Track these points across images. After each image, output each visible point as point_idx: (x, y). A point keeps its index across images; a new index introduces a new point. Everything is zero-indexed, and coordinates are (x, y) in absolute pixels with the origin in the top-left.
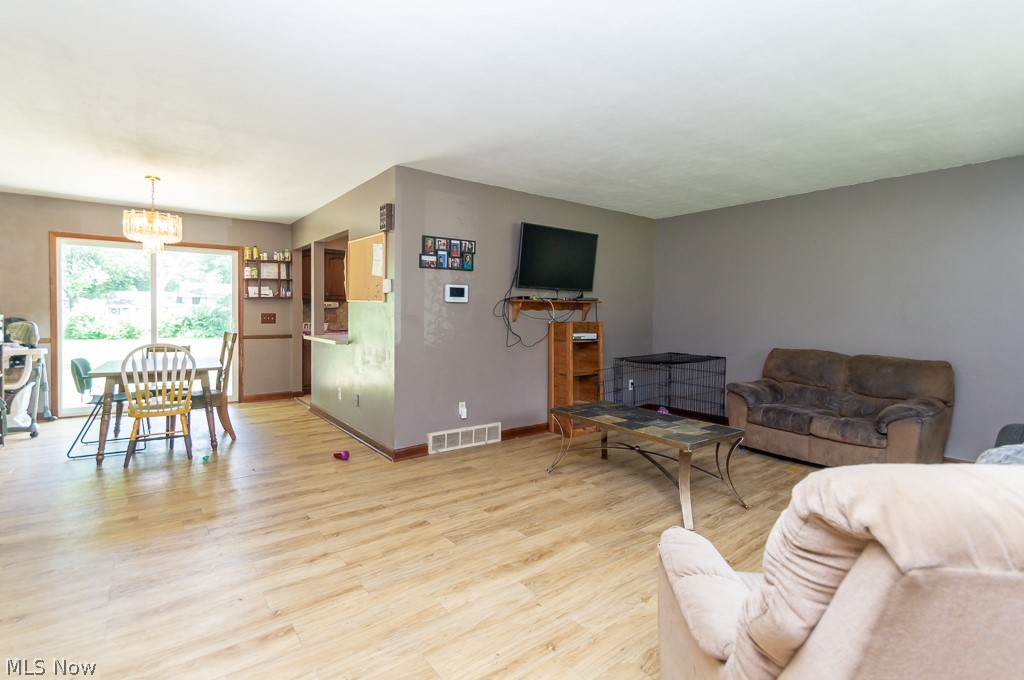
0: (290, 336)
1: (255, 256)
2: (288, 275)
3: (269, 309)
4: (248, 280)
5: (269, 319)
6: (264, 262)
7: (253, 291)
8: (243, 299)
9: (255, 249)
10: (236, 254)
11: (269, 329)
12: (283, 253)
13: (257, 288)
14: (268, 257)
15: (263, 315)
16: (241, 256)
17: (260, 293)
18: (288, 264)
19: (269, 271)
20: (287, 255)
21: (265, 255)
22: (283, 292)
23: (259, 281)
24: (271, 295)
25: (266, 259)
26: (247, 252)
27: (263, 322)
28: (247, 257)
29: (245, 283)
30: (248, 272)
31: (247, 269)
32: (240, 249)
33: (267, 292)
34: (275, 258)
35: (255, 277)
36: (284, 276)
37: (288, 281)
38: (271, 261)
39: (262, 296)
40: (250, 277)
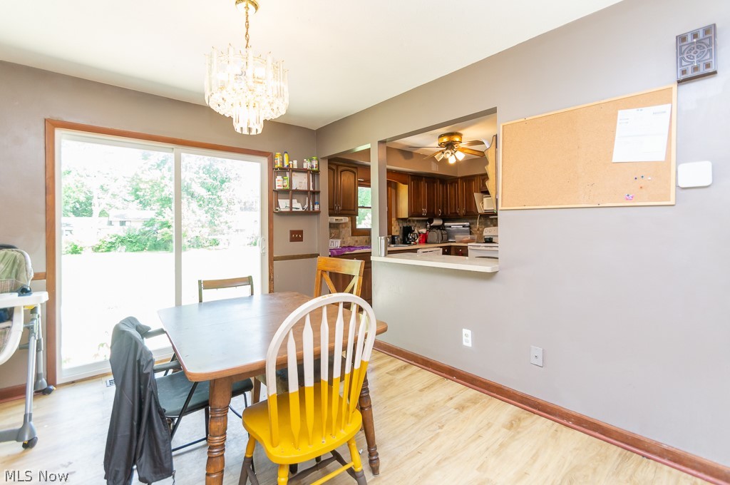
0: (318, 256)
1: (286, 165)
2: (314, 187)
3: (297, 224)
4: (279, 191)
5: (296, 236)
6: (293, 170)
7: (284, 204)
8: (274, 213)
9: (286, 157)
10: (265, 160)
11: (298, 248)
12: (311, 160)
13: (288, 201)
14: (298, 165)
15: (292, 232)
16: (272, 162)
17: (291, 207)
18: (315, 173)
19: (300, 182)
20: (315, 163)
21: (295, 162)
23: (289, 193)
24: (301, 210)
25: (295, 167)
26: (278, 158)
27: (292, 240)
28: (279, 165)
29: (275, 194)
30: (280, 182)
31: (279, 178)
32: (270, 156)
33: (297, 206)
34: (305, 167)
35: (288, 187)
37: (315, 193)
38: (301, 170)
39: (293, 210)
40: (282, 188)
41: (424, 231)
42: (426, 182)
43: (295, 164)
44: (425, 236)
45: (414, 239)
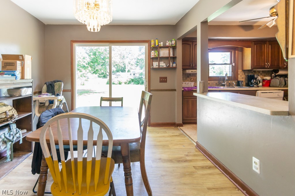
0: (175, 90)
1: (157, 44)
2: (174, 54)
3: (163, 74)
4: (153, 58)
5: (163, 80)
6: (161, 47)
7: (155, 64)
8: (150, 70)
9: (157, 41)
10: (147, 44)
11: (164, 86)
12: (171, 41)
13: (157, 63)
14: (163, 44)
15: (161, 78)
16: (150, 45)
17: (159, 66)
18: (174, 48)
19: (164, 53)
20: (173, 42)
21: (162, 43)
22: (171, 64)
23: (159, 59)
24: (165, 66)
25: (162, 45)
26: (153, 42)
27: (161, 82)
28: (152, 45)
29: (151, 60)
30: (153, 54)
31: (153, 52)
32: (149, 42)
33: (163, 64)
34: (167, 45)
35: (157, 56)
36: (171, 55)
37: (174, 58)
38: (165, 47)
39: (160, 67)
40: (154, 56)
41: (268, 78)
42: (270, 44)
43: (162, 44)
44: (269, 82)
45: (257, 83)
